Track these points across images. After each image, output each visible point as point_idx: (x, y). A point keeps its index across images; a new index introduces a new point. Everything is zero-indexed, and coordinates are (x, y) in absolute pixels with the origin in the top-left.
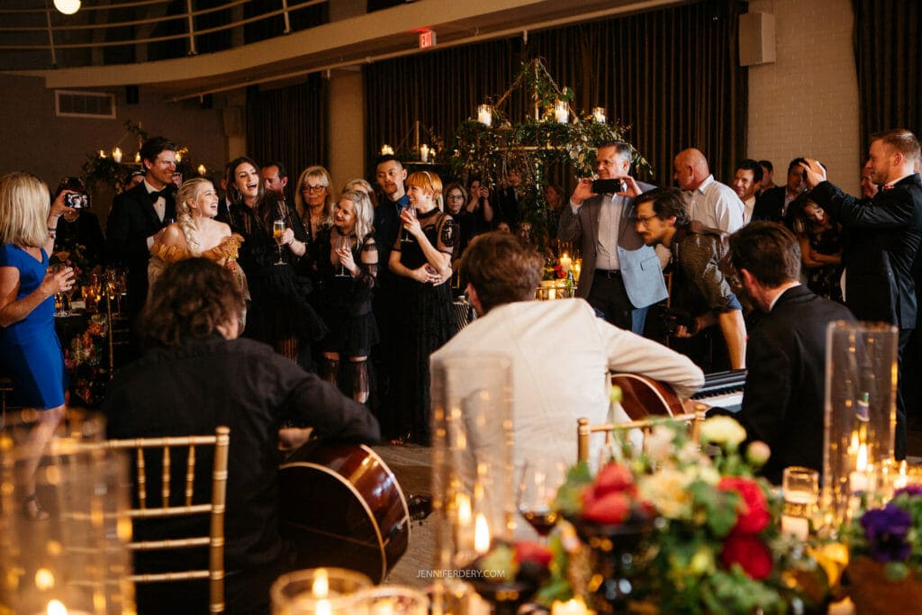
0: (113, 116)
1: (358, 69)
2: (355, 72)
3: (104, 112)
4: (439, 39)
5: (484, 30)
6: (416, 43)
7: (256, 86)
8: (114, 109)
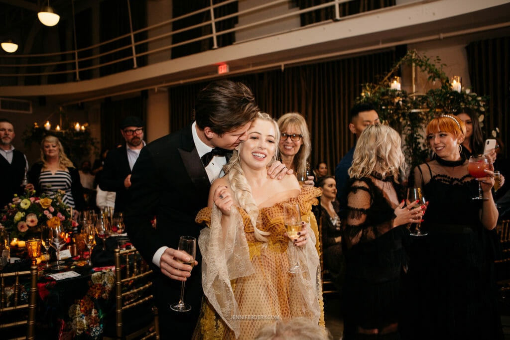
0: (31, 112)
1: (165, 89)
2: (164, 92)
3: (25, 110)
4: (231, 69)
5: (255, 65)
6: (216, 71)
7: (110, 98)
8: (31, 109)
